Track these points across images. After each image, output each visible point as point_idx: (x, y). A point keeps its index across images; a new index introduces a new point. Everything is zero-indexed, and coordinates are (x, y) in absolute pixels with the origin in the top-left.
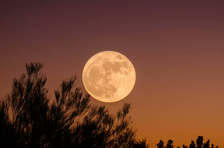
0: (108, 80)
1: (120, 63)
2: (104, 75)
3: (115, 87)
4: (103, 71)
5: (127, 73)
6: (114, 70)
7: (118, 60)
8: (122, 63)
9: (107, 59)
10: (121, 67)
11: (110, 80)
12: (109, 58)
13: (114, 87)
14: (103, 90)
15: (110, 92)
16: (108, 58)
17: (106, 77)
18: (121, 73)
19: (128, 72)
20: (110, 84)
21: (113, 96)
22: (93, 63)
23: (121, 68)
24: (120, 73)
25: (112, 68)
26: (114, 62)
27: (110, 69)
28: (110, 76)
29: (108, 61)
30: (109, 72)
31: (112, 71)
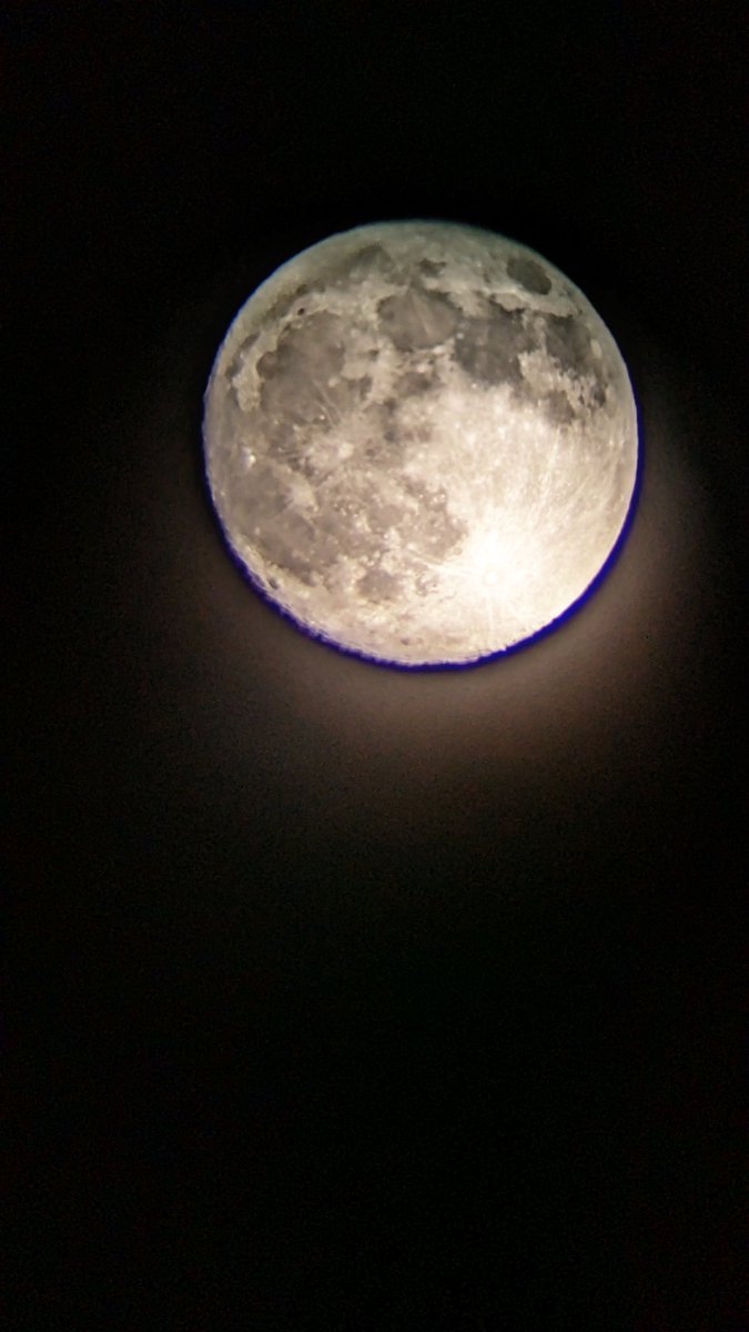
1: (525, 318)
2: (380, 390)
3: (452, 508)
4: (374, 354)
6: (466, 358)
7: (511, 293)
8: (540, 322)
9: (428, 268)
10: (530, 347)
11: (426, 434)
13: (441, 508)
14: (350, 525)
15: (403, 546)
17: (391, 405)
18: (522, 392)
20: (411, 469)
21: (422, 589)
22: (302, 290)
23: (525, 361)
24: (516, 395)
25: (451, 342)
27: (438, 350)
28: (431, 408)
30: (423, 368)
31: (446, 365)
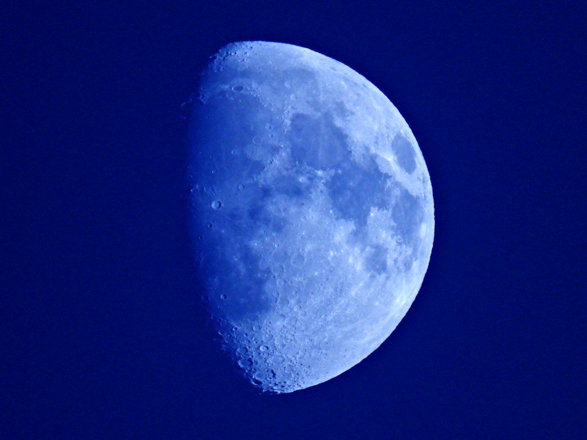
0: (267, 221)
1: (389, 183)
2: (265, 178)
3: (268, 287)
4: (275, 150)
5: (383, 268)
6: (335, 189)
7: (389, 159)
8: (397, 192)
9: (341, 109)
10: (382, 205)
11: (279, 227)
12: (353, 113)
13: (260, 283)
16: (348, 106)
17: (266, 192)
18: (359, 236)
19: (390, 262)
20: (255, 244)
23: (374, 213)
24: (355, 234)
25: (332, 172)
26: (367, 149)
27: (320, 173)
28: (293, 210)
29: (338, 122)
30: (302, 179)
31: (321, 186)
